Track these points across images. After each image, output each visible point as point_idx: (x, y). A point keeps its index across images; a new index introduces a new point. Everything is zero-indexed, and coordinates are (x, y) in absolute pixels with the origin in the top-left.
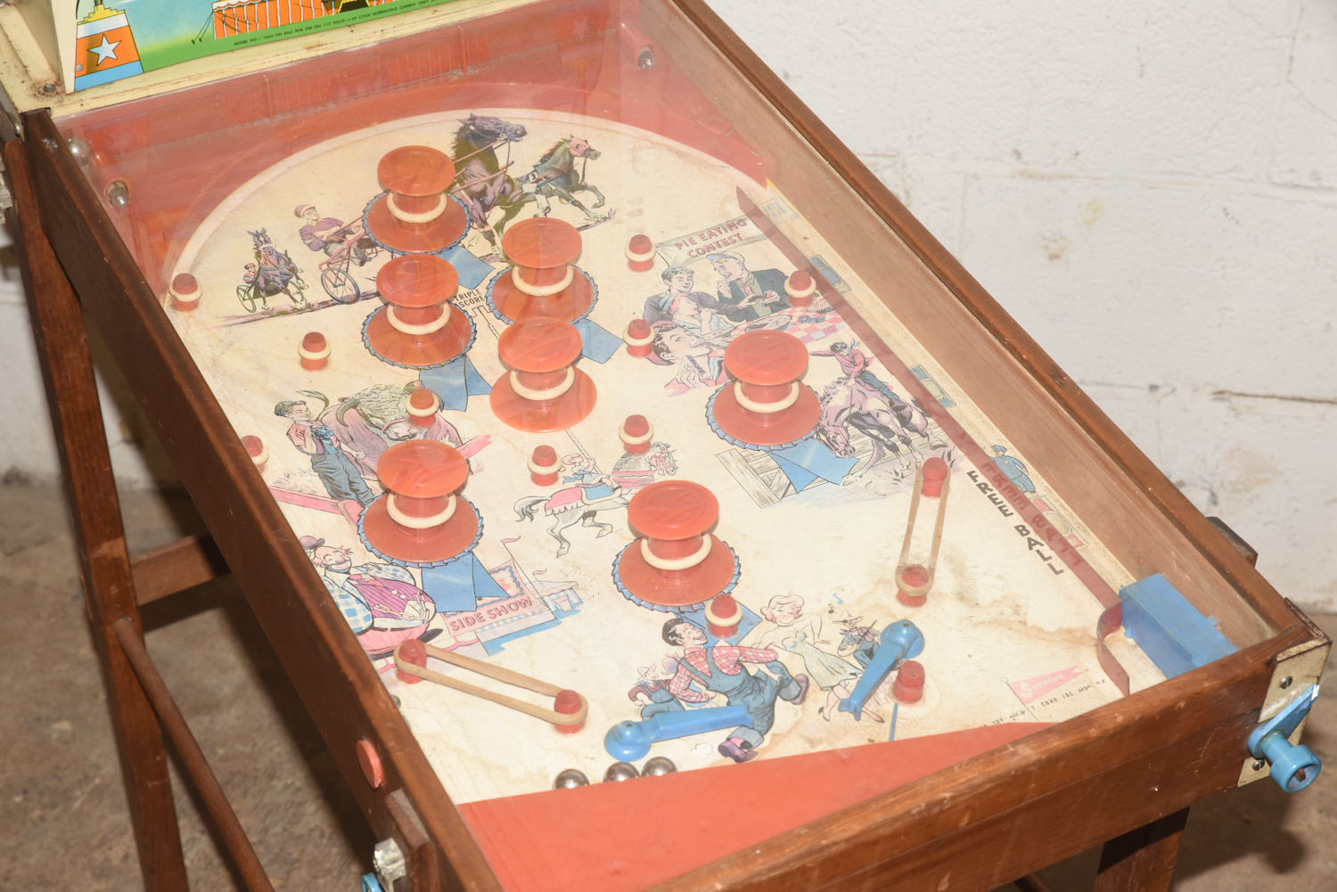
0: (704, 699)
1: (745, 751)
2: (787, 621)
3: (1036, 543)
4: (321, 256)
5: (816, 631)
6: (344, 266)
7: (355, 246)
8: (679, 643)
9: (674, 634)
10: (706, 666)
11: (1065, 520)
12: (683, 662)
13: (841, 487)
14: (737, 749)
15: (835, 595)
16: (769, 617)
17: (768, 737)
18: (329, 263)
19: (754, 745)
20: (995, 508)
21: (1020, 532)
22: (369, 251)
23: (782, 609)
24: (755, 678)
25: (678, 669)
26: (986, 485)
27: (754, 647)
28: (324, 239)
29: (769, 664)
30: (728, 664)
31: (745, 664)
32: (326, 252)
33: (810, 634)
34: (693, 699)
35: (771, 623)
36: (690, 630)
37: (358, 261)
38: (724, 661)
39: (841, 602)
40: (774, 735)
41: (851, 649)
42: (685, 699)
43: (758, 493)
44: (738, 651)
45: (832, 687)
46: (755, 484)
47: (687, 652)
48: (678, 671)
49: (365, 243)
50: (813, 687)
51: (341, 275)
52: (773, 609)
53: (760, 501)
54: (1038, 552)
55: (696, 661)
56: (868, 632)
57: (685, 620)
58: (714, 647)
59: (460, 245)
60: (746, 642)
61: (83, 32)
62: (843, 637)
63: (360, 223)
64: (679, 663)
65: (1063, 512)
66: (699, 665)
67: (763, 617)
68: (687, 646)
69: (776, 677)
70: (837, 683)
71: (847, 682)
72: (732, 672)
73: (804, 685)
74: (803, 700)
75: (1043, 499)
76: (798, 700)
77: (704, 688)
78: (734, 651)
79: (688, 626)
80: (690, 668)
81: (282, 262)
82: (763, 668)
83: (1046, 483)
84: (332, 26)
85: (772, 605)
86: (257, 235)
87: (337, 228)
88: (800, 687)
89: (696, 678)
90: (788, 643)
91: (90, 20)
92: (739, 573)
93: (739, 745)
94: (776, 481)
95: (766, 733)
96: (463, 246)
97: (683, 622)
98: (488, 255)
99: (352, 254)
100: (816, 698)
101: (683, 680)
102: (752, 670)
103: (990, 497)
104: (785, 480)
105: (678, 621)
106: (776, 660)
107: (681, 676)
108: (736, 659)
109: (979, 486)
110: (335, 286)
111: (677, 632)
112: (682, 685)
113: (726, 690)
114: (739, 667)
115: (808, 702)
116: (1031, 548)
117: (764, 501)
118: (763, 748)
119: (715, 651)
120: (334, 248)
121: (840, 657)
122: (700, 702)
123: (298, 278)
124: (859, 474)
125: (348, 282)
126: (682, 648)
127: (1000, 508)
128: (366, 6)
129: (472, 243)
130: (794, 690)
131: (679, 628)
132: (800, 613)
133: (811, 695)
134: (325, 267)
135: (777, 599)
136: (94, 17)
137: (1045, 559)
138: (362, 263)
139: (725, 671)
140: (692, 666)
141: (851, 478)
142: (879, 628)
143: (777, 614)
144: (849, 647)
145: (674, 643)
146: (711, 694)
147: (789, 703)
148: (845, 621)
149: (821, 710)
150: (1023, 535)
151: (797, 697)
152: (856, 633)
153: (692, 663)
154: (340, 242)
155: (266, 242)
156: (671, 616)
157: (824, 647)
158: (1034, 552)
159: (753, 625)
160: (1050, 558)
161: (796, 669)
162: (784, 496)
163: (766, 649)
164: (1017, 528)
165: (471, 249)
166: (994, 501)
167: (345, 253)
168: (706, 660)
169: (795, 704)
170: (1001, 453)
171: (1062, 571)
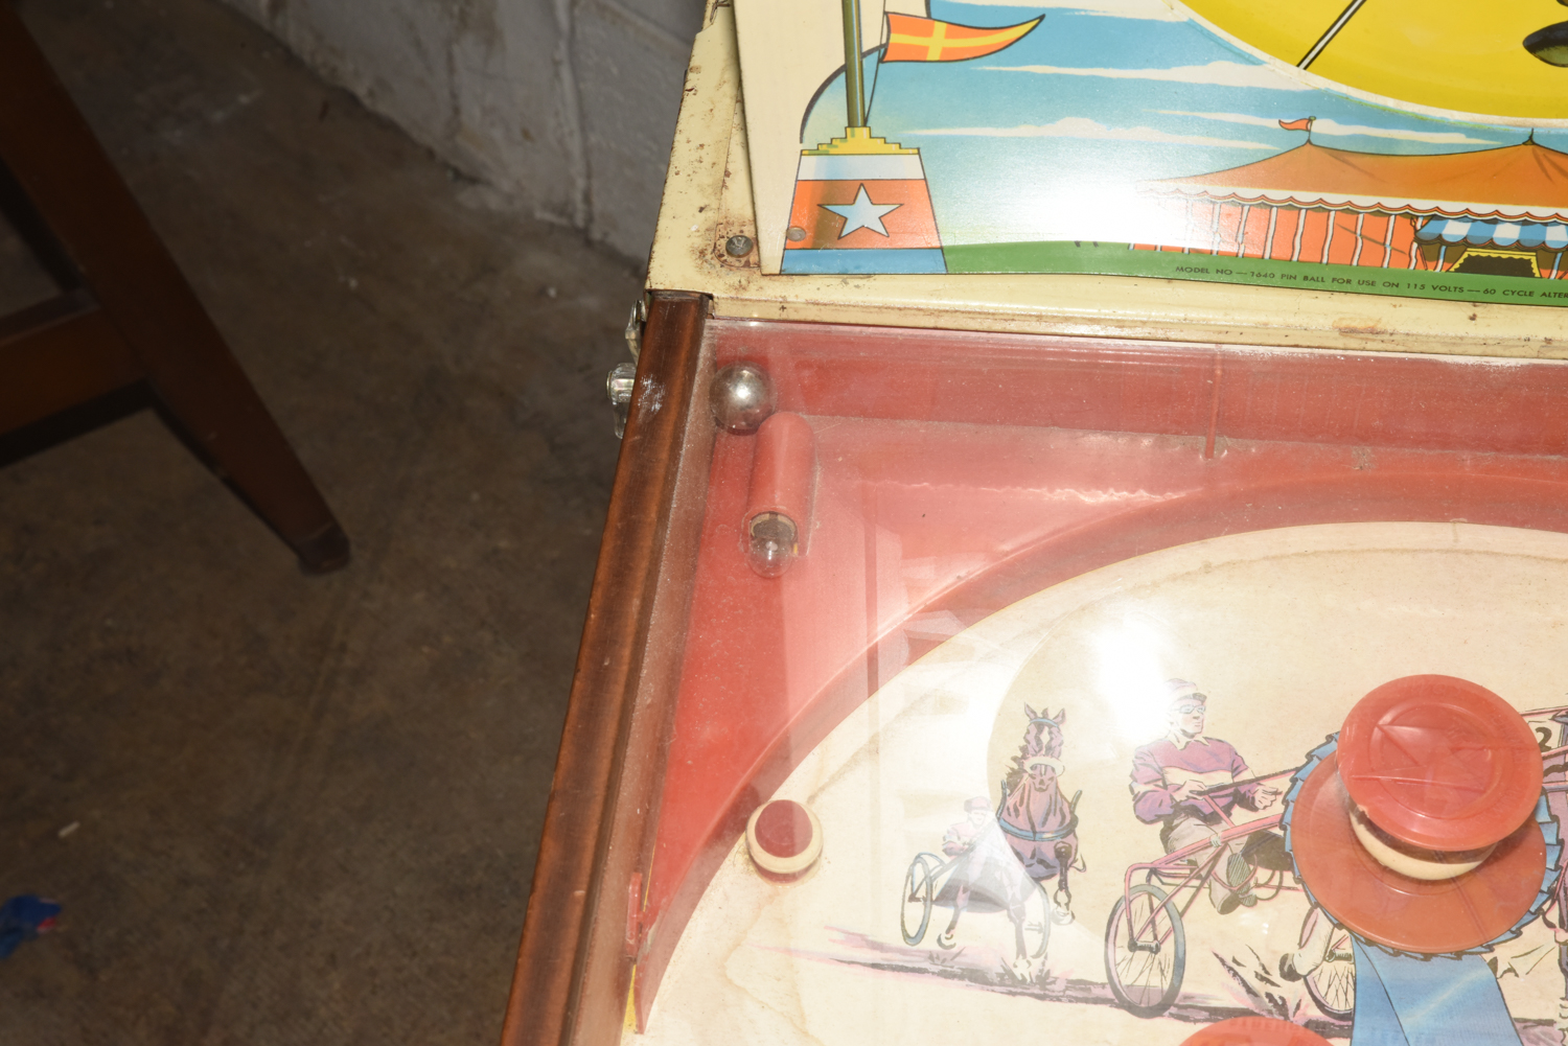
4: (1148, 844)
6: (1186, 894)
7: (1238, 846)
18: (1154, 871)
22: (1263, 874)
28: (1180, 796)
32: (1165, 837)
37: (1222, 893)
49: (1264, 848)
51: (1164, 922)
59: (1488, 957)
61: (813, 169)
63: (1283, 784)
81: (1054, 822)
84: (1428, 291)
86: (1040, 722)
87: (1225, 778)
91: (832, 151)
96: (1493, 964)
98: (1540, 1023)
99: (1221, 868)
110: (1133, 946)
120: (1191, 832)
123: (1063, 885)
125: (1168, 948)
128: (1532, 275)
129: (1521, 966)
134: (1140, 877)
136: (842, 147)
138: (1228, 907)
154: (1210, 819)
155: (1050, 750)
165: (1507, 984)
167: (1203, 858)
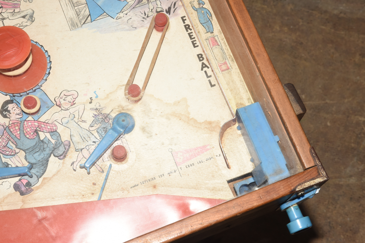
0: (13, 154)
1: (27, 188)
2: (66, 107)
3: (206, 66)
5: (81, 114)
8: (8, 116)
9: (7, 110)
10: (19, 133)
11: (224, 53)
12: (7, 129)
13: (115, 20)
14: (23, 186)
15: (95, 92)
16: (58, 103)
17: (41, 179)
19: (33, 184)
20: (190, 41)
21: (199, 58)
23: (66, 99)
24: (42, 141)
25: (3, 133)
26: (189, 26)
27: (46, 122)
29: (52, 134)
30: (30, 132)
31: (39, 132)
33: (77, 116)
34: (8, 153)
35: (58, 107)
36: (15, 108)
38: (28, 130)
39: (97, 97)
40: (44, 178)
41: (96, 126)
42: (3, 153)
43: (71, 19)
44: (37, 124)
45: (81, 150)
46: (71, 13)
47: (11, 123)
48: (3, 135)
50: (72, 149)
52: (61, 98)
53: (72, 25)
54: (206, 72)
55: (14, 129)
56: (107, 117)
57: (14, 101)
58: (25, 120)
60: (42, 119)
62: (93, 119)
64: (5, 130)
65: (224, 47)
66: (15, 131)
67: (55, 103)
68: (11, 119)
69: (53, 141)
70: (84, 147)
71: (90, 146)
72: (32, 137)
73: (67, 147)
74: (65, 157)
75: (216, 38)
76: (62, 157)
77: (14, 146)
78: (35, 124)
79: (15, 106)
80: (10, 133)
82: (48, 135)
83: (219, 28)
85: (61, 96)
88: (65, 149)
89: (12, 140)
90: (65, 121)
92: (49, 73)
93: (24, 184)
94: (82, 12)
95: (40, 177)
97: (13, 103)
100: (72, 156)
101: (5, 141)
102: (42, 136)
103: (189, 34)
104: (87, 13)
105: (11, 102)
106: (56, 131)
107: (4, 138)
108: (35, 129)
109: (185, 26)
111: (9, 109)
112: (4, 144)
113: (25, 149)
114: (36, 134)
115: (67, 159)
116: (202, 70)
117: (74, 26)
118: (37, 187)
119: (25, 123)
121: (89, 131)
122: (10, 155)
124: (125, 12)
126: (8, 120)
127: (193, 42)
130: (61, 150)
131: (10, 106)
132: (74, 103)
133: (69, 154)
135: (64, 92)
137: (208, 77)
139: (28, 136)
140: (11, 132)
141: (121, 15)
142: (113, 115)
143: (62, 102)
144: (96, 125)
145: (5, 116)
146: (17, 150)
147: (57, 158)
148: (97, 109)
149: (73, 164)
150: (200, 60)
151: (61, 155)
152: (101, 117)
153: (12, 130)
156: (8, 98)
157: (82, 125)
158: (203, 72)
159: (49, 108)
160: (210, 76)
161: (65, 138)
162: (84, 23)
163: (52, 124)
164: (198, 55)
166: (190, 36)
168: (19, 129)
169: (59, 159)
170: (201, 5)
171: (214, 85)
